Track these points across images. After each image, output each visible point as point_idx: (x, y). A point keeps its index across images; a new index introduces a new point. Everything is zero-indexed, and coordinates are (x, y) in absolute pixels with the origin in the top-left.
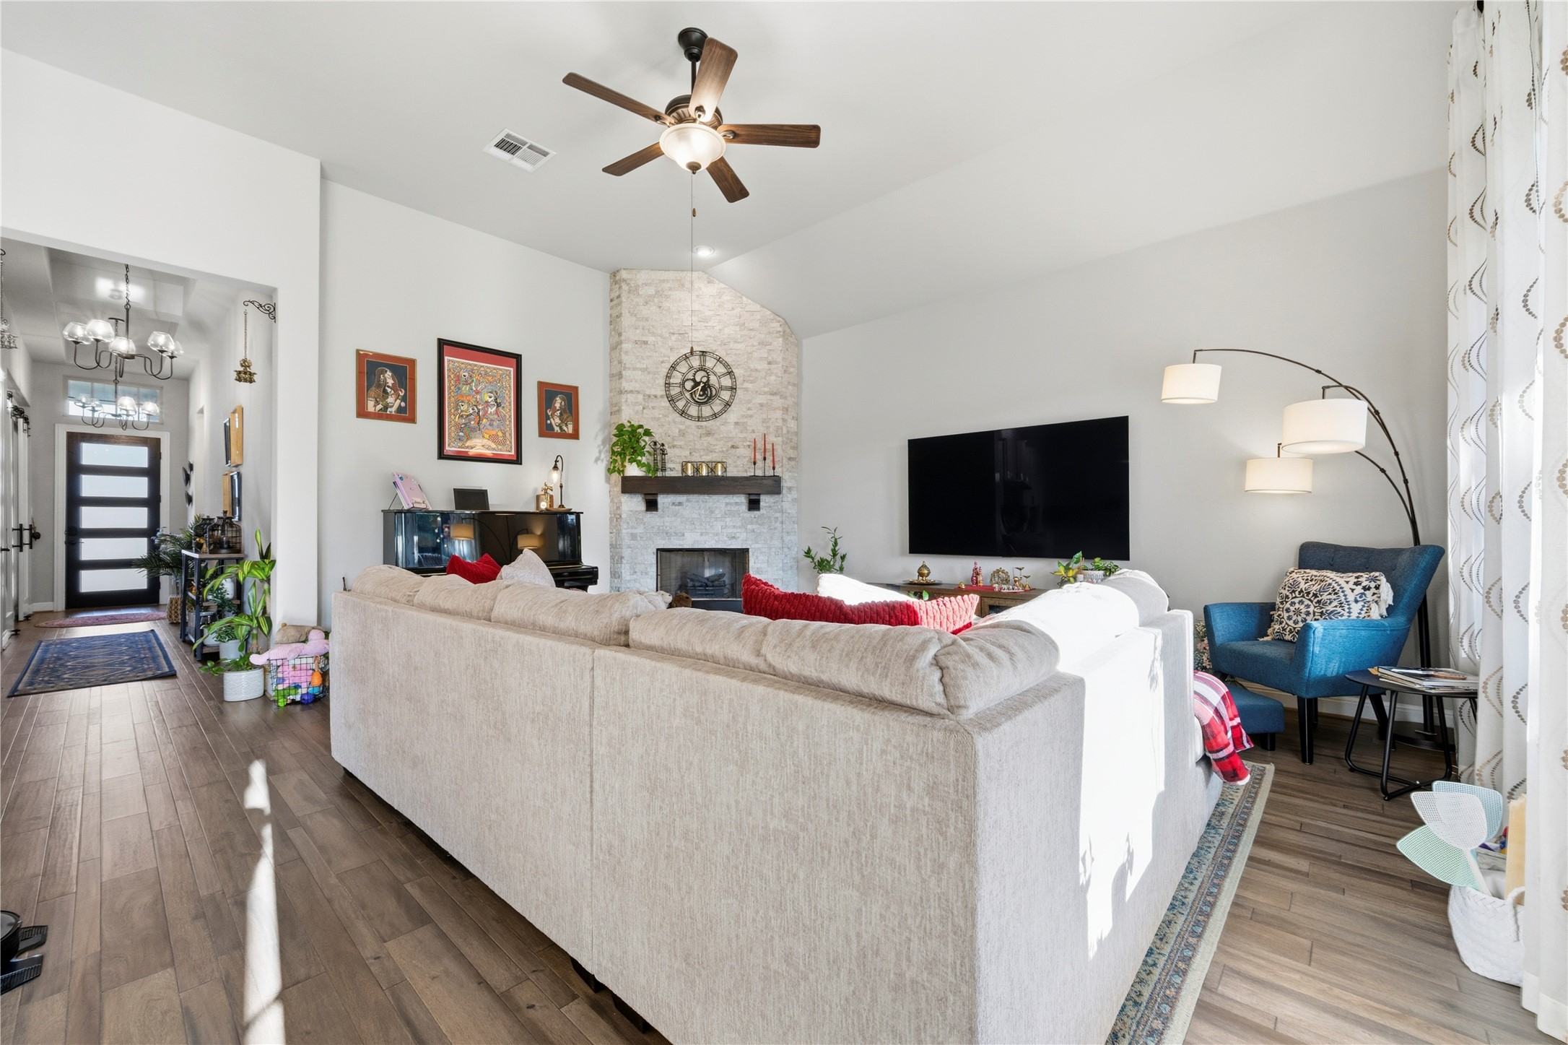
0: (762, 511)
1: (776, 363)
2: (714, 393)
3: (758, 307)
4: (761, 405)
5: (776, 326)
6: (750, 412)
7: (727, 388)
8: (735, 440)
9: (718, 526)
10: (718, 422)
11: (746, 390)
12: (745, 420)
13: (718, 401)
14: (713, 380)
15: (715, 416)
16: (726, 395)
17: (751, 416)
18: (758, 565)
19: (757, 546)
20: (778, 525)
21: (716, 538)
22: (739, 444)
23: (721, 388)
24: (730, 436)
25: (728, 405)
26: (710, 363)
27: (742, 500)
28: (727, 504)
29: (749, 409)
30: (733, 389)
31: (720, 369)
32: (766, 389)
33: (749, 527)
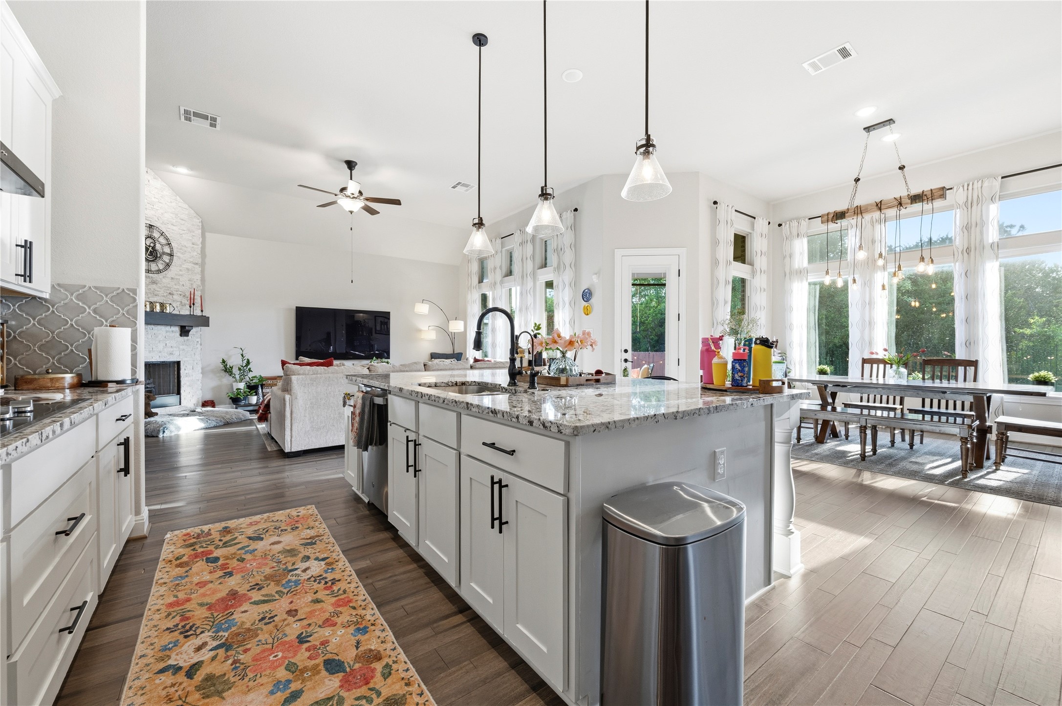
0: (189, 337)
1: (197, 245)
2: (159, 255)
3: (186, 206)
4: (188, 269)
5: (197, 221)
6: (181, 273)
7: (168, 254)
8: (172, 289)
9: (161, 346)
10: (161, 276)
11: (179, 258)
12: (178, 277)
13: (161, 262)
14: (158, 247)
15: (159, 271)
16: (166, 259)
17: (182, 275)
18: (186, 372)
19: (186, 359)
20: (199, 346)
21: (160, 354)
22: (175, 292)
23: (164, 253)
24: (169, 286)
25: (168, 265)
26: (156, 234)
27: (177, 329)
28: (167, 332)
29: (180, 270)
30: (171, 255)
31: (162, 240)
32: (191, 260)
33: (181, 347)
